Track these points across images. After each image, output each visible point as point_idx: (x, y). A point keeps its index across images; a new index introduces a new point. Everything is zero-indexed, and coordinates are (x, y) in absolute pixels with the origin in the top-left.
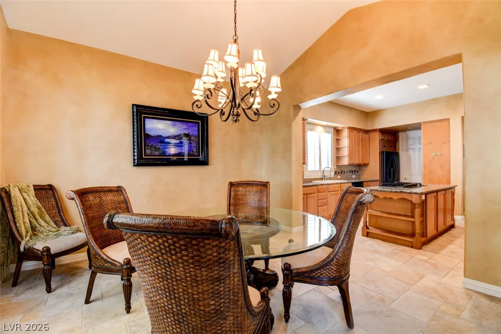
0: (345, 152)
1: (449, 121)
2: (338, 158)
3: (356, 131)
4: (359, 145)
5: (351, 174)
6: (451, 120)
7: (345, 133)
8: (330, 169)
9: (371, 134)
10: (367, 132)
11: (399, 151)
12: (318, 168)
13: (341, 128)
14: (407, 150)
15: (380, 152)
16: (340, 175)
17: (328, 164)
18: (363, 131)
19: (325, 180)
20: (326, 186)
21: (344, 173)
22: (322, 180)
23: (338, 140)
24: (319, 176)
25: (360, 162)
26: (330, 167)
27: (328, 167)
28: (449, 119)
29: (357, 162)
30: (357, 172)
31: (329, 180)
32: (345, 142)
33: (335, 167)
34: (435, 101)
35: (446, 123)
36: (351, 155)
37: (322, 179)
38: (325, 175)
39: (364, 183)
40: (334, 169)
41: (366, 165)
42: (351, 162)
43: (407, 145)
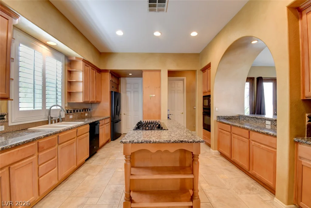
0: (80, 87)
1: (160, 72)
2: (70, 94)
3: (91, 67)
4: (93, 82)
5: (84, 112)
6: (162, 71)
7: (80, 66)
8: (59, 108)
9: (103, 74)
10: (100, 71)
11: (120, 92)
12: (39, 106)
13: (74, 59)
14: (126, 92)
15: (110, 92)
16: (73, 115)
17: (57, 101)
18: (96, 69)
19: (52, 123)
20: (55, 136)
21: (77, 112)
22: (48, 124)
23: (70, 72)
24: (43, 118)
25: (94, 100)
26: (60, 104)
27: (57, 105)
28: (160, 71)
29: (91, 99)
30: (90, 109)
31: (58, 122)
32: (79, 76)
33: (67, 105)
34: (152, 55)
35: (158, 73)
36: (85, 92)
37: (47, 122)
38: (52, 116)
39: (100, 122)
40: (65, 107)
41: (98, 103)
42: (86, 100)
43: (126, 88)
